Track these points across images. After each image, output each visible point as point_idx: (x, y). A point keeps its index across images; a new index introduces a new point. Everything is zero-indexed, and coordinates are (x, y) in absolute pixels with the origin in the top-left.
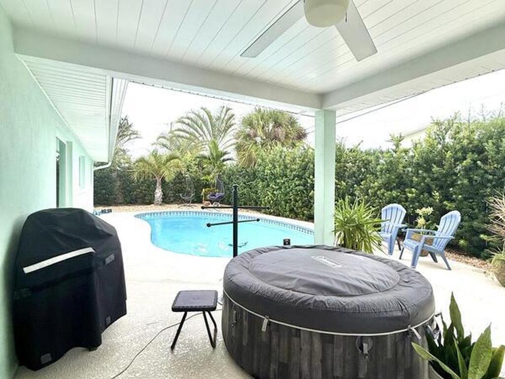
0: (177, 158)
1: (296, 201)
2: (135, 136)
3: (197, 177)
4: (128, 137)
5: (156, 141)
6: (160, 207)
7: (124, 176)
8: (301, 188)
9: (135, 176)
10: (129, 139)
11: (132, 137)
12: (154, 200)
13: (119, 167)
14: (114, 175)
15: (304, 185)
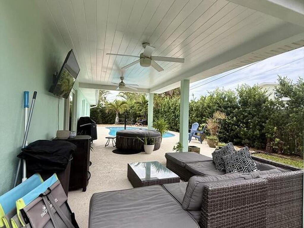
0: (126, 103)
1: (173, 123)
2: (108, 93)
3: (135, 112)
4: (105, 93)
5: (118, 94)
6: (117, 125)
7: (102, 111)
8: (174, 117)
9: (107, 111)
10: (106, 94)
11: (107, 93)
12: (115, 122)
13: (101, 107)
14: (99, 110)
15: (175, 116)
